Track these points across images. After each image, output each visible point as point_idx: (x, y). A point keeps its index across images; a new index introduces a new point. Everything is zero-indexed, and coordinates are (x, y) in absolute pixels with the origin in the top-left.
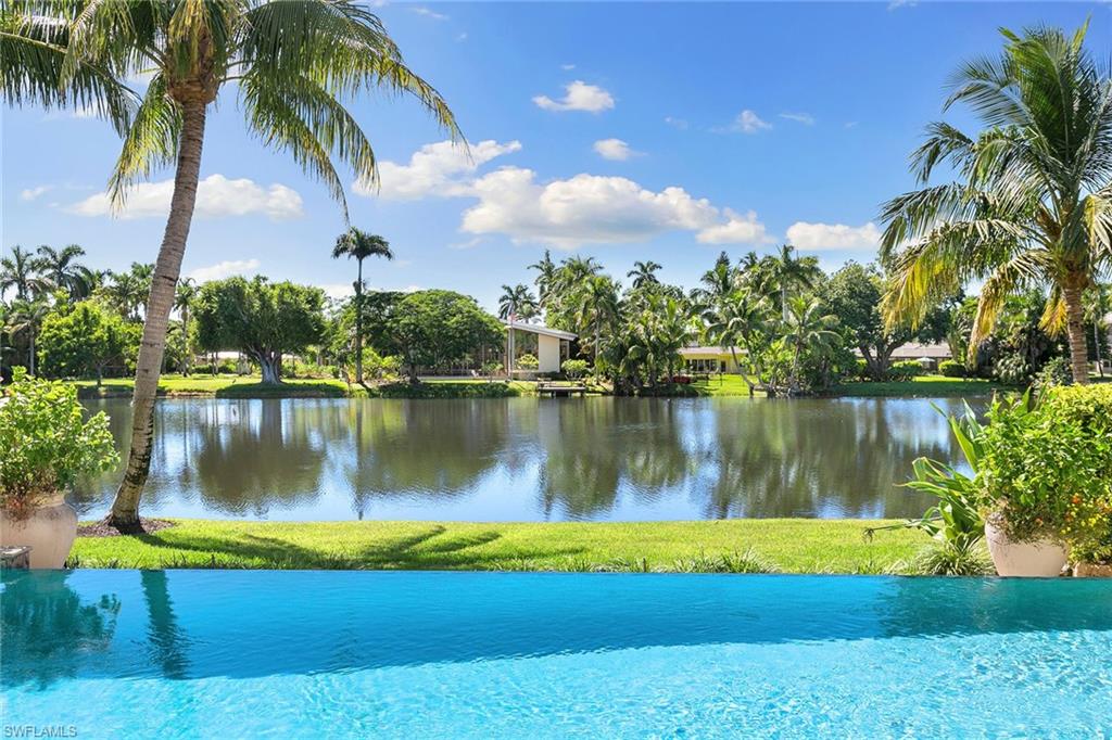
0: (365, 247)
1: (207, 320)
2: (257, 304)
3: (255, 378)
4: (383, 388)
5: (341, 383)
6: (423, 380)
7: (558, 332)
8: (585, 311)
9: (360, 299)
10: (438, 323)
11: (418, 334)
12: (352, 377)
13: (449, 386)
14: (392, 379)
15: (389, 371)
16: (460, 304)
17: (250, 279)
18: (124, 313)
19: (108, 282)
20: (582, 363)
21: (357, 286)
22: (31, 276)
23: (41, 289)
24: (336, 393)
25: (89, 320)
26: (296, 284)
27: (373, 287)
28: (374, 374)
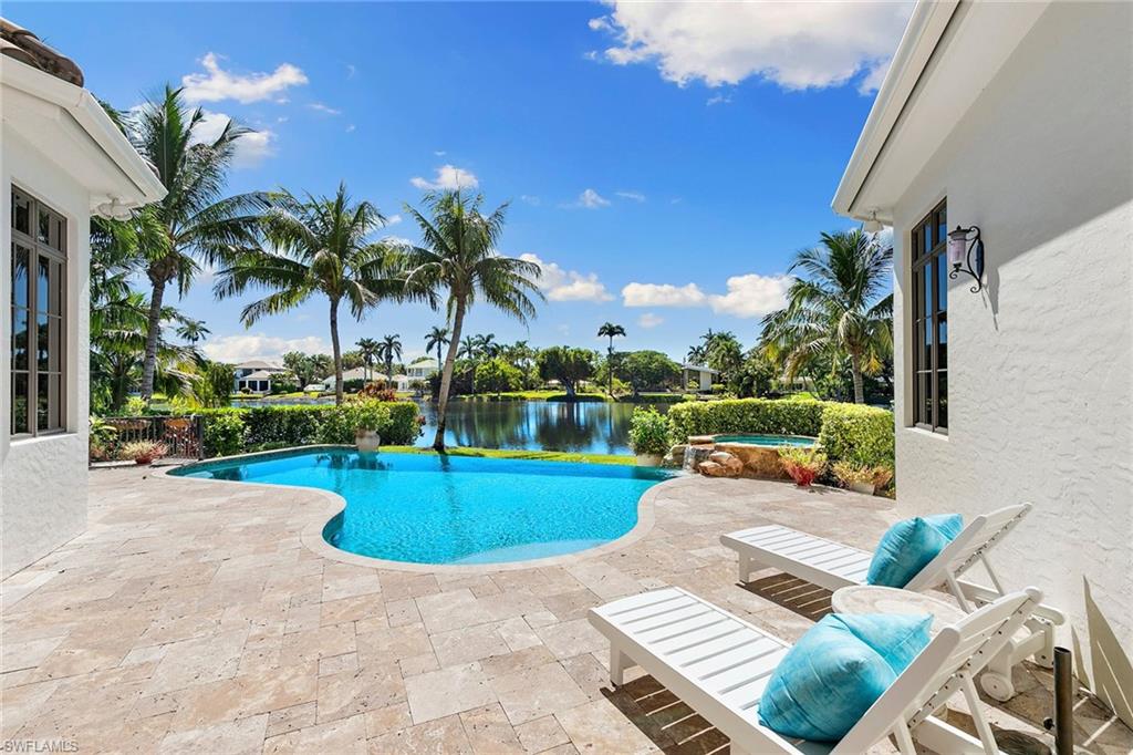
0: (611, 331)
1: (543, 366)
2: (564, 359)
3: (564, 393)
4: (621, 398)
5: (602, 395)
6: (641, 394)
7: (712, 370)
8: (722, 359)
9: (611, 355)
10: (646, 366)
11: (637, 371)
12: (607, 391)
13: (653, 397)
14: (628, 393)
15: (627, 389)
16: (657, 356)
17: (562, 348)
18: (511, 363)
19: (506, 350)
20: (721, 386)
21: (609, 350)
22: (474, 348)
23: (478, 354)
24: (599, 399)
25: (495, 367)
26: (583, 349)
27: (617, 349)
28: (618, 390)
